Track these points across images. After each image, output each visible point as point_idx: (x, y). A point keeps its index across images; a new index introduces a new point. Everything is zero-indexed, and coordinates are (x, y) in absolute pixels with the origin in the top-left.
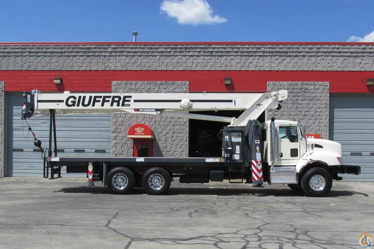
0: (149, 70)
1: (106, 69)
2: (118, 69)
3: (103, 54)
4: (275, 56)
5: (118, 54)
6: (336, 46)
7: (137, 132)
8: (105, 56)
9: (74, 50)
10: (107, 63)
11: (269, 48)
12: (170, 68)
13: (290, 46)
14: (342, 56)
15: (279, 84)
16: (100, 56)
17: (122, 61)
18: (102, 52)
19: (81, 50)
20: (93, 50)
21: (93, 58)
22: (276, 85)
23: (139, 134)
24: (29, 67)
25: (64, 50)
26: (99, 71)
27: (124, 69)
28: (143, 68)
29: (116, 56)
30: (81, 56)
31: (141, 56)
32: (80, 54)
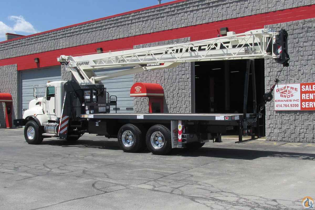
0: (159, 32)
1: (129, 36)
2: (137, 34)
3: (127, 23)
5: (137, 21)
7: (136, 90)
8: (128, 24)
9: (108, 23)
10: (130, 30)
12: (175, 27)
15: (277, 27)
16: (125, 25)
17: (140, 26)
18: (126, 21)
19: (113, 22)
20: (120, 20)
21: (121, 27)
22: (274, 28)
23: (138, 92)
24: (84, 42)
25: (102, 25)
26: (125, 37)
27: (141, 34)
28: (155, 30)
29: (135, 23)
30: (113, 27)
31: (152, 19)
32: (113, 25)
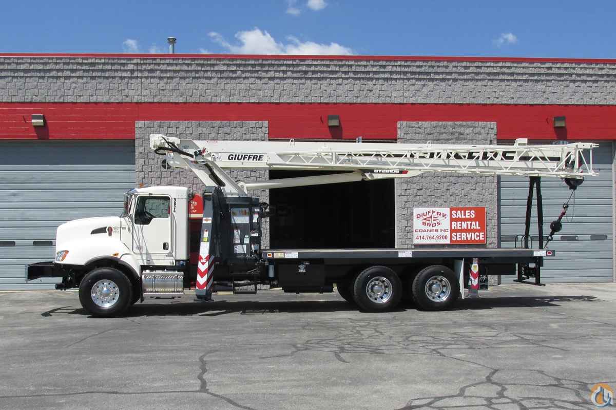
0: (198, 103)
1: (124, 101)
2: (145, 100)
3: (120, 74)
4: (409, 79)
5: (146, 74)
6: (507, 63)
8: (122, 78)
9: (66, 67)
10: (127, 90)
11: (400, 66)
12: (235, 99)
13: (433, 63)
14: (516, 80)
15: (416, 126)
16: (114, 77)
17: (153, 86)
18: (117, 71)
19: (79, 67)
20: (101, 67)
21: (100, 80)
22: (412, 127)
25: (48, 67)
26: (112, 103)
27: (155, 101)
28: (189, 99)
29: (141, 78)
30: (79, 77)
31: (185, 78)
32: (77, 74)
